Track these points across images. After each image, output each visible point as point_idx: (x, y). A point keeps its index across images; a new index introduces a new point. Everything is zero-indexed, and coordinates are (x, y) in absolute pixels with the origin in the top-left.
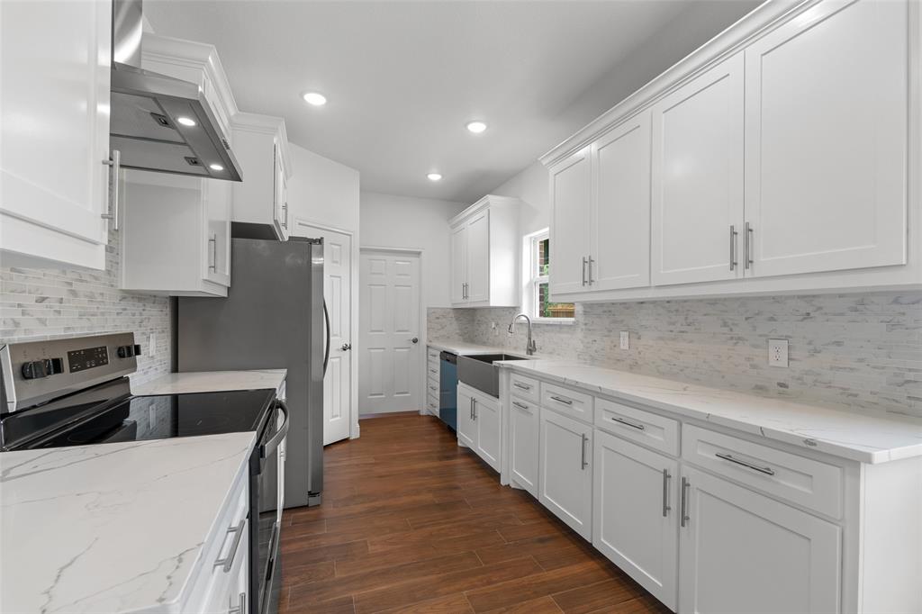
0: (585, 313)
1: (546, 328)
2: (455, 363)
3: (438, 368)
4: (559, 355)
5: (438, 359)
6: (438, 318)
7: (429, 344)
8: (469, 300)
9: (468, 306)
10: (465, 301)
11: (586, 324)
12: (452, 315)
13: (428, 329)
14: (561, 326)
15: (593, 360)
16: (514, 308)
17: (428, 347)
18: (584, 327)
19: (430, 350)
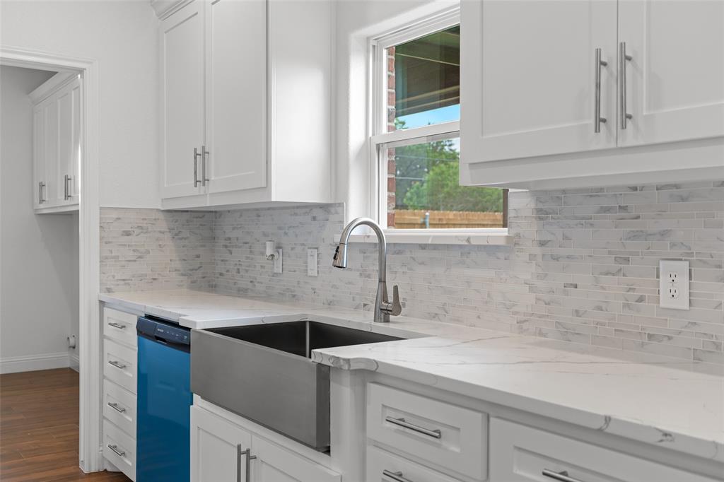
0: (542, 214)
1: (421, 254)
2: (186, 347)
3: (131, 358)
4: (457, 320)
5: (132, 335)
6: (127, 234)
7: (105, 297)
8: (211, 188)
9: (207, 203)
10: (200, 189)
11: (542, 244)
12: (163, 225)
13: (103, 260)
14: (465, 250)
15: (568, 336)
16: (324, 207)
17: (102, 303)
18: (538, 251)
19: (107, 311)
